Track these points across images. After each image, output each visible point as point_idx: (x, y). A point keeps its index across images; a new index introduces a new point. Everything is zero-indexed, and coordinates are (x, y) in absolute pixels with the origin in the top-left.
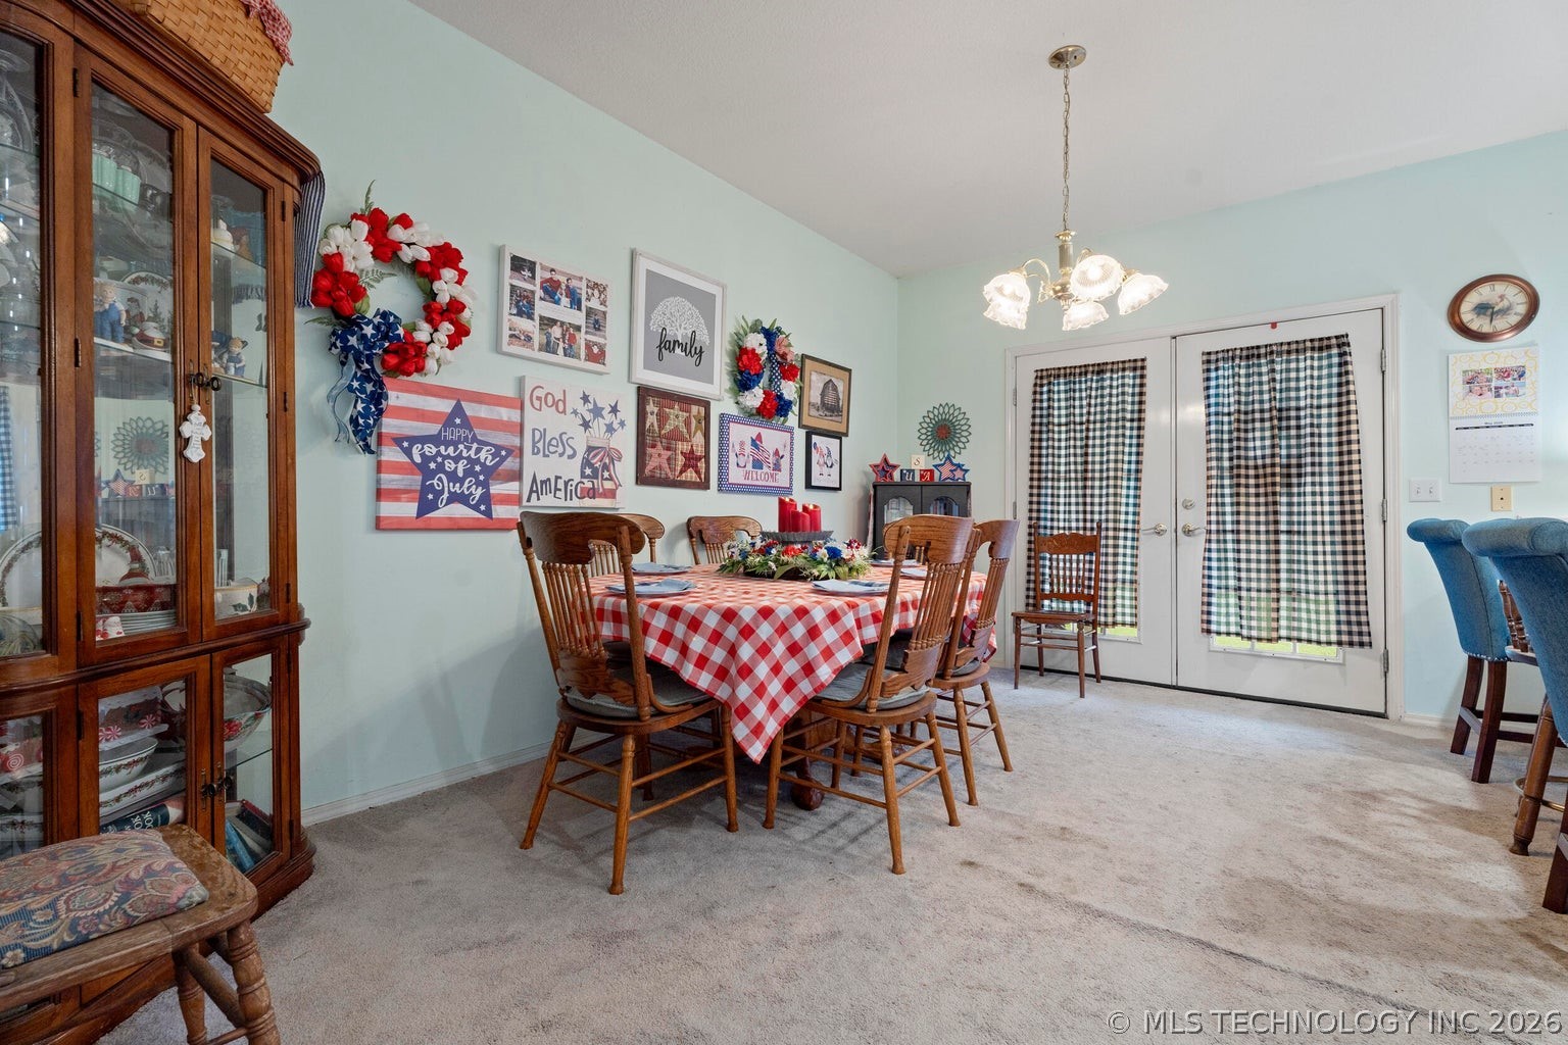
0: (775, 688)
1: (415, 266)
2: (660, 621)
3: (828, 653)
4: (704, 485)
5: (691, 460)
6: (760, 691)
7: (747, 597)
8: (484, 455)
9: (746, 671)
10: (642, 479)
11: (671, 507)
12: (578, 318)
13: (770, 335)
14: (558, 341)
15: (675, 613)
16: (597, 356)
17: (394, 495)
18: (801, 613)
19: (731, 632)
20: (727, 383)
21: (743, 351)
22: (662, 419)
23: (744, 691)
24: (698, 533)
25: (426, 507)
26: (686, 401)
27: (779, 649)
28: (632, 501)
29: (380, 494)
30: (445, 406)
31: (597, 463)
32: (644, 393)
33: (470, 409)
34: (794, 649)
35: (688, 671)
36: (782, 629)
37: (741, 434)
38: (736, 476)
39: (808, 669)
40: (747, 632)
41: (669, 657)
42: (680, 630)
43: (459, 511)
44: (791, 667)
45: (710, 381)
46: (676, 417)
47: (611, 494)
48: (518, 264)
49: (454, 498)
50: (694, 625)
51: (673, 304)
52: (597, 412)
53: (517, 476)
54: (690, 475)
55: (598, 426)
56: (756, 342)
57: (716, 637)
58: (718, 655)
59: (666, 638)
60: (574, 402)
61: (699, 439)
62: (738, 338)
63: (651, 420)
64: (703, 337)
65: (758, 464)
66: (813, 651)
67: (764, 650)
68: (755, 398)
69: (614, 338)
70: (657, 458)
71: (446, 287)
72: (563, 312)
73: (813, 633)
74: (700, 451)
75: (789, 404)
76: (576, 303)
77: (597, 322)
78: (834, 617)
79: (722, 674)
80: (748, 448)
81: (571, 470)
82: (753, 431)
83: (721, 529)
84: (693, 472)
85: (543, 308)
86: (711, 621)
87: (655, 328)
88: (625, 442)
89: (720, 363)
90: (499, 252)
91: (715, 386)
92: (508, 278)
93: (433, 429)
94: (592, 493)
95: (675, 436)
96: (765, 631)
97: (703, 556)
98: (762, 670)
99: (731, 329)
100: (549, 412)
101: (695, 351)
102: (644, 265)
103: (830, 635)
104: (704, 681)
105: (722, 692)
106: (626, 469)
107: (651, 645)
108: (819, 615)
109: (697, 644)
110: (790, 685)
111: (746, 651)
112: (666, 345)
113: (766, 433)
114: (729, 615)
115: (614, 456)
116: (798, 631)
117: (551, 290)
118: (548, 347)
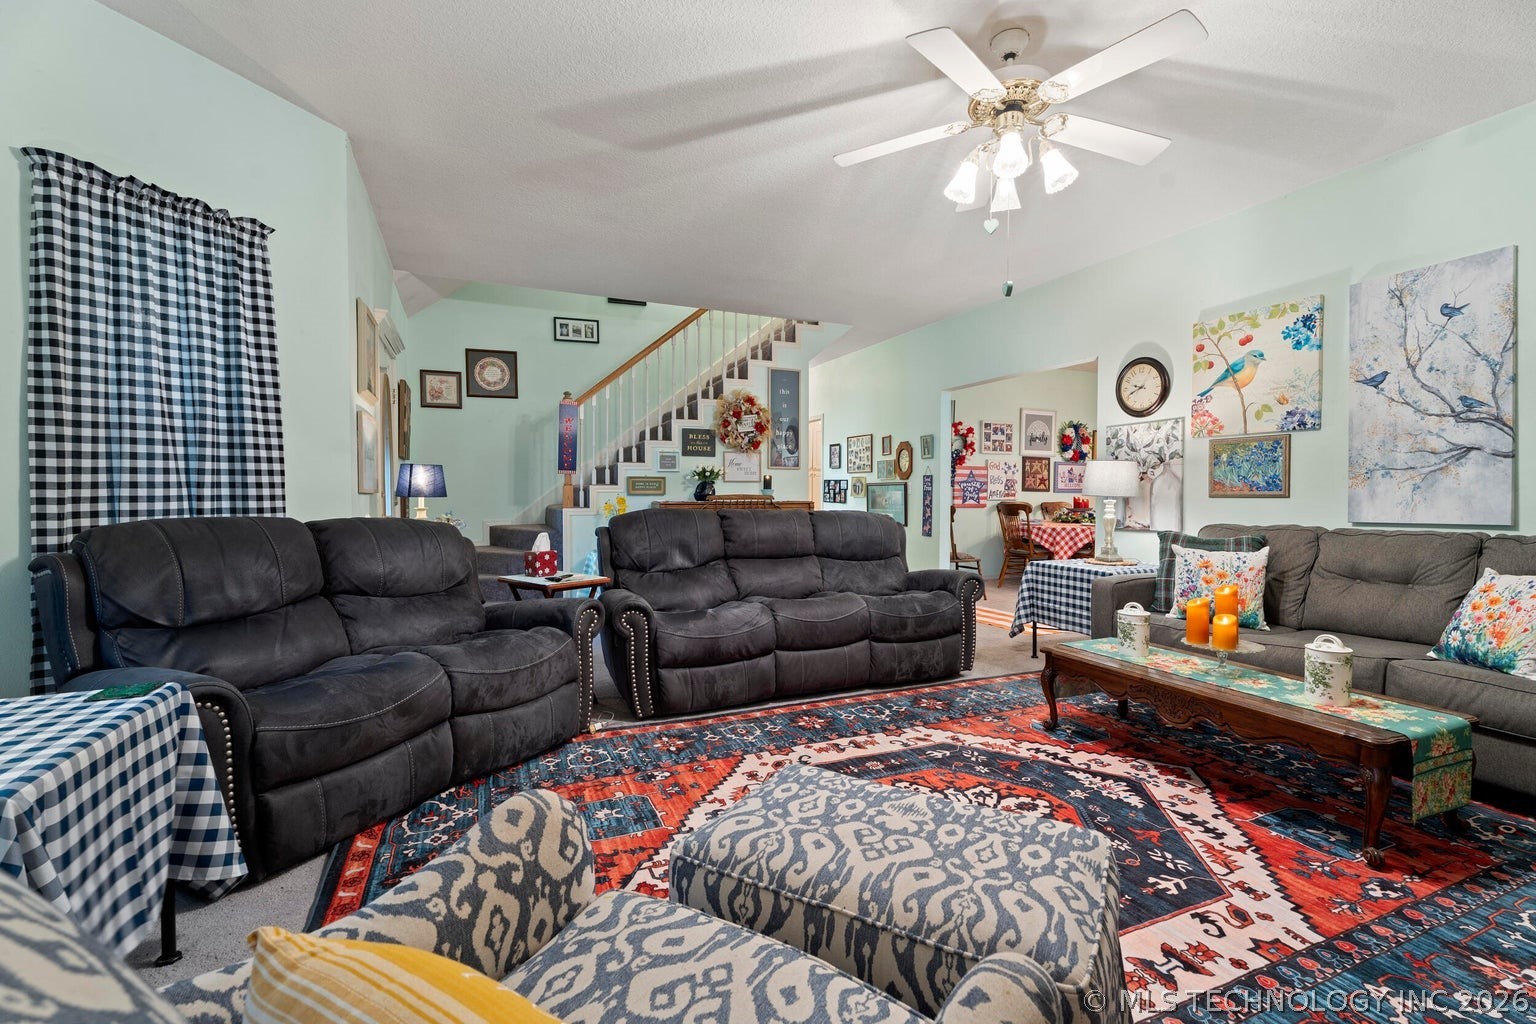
0: (1066, 548)
1: (963, 435)
2: (1035, 531)
3: (1081, 540)
4: (1048, 490)
5: (1043, 481)
6: (1062, 548)
7: (1059, 526)
8: (978, 485)
9: (1058, 543)
10: (1024, 489)
11: (1034, 499)
12: (1004, 438)
13: (1076, 427)
14: (998, 447)
15: (1039, 529)
16: (1009, 449)
17: (957, 498)
18: (1074, 529)
19: (1054, 534)
20: (1058, 449)
21: (1064, 436)
22: (1031, 467)
23: (1058, 548)
24: (1046, 508)
25: (964, 501)
26: (1040, 459)
27: (1067, 538)
28: (1021, 497)
29: (954, 498)
30: (968, 472)
31: (1009, 484)
32: (1025, 459)
33: (974, 472)
34: (1072, 539)
35: (1043, 543)
36: (1068, 533)
37: (1063, 469)
38: (1061, 486)
39: (1076, 544)
40: (1058, 534)
41: (1038, 540)
42: (1040, 533)
43: (972, 502)
44: (1071, 543)
45: (1050, 449)
46: (1037, 466)
47: (1014, 495)
48: (987, 425)
49: (971, 498)
50: (1044, 532)
51: (1036, 424)
52: (1009, 468)
53: (986, 491)
54: (1042, 487)
55: (1009, 472)
56: (1070, 432)
57: (1050, 535)
58: (1051, 540)
59: (1037, 535)
60: (1002, 466)
61: (1046, 473)
62: (1063, 430)
63: (1028, 468)
64: (1047, 433)
65: (1071, 480)
66: (1077, 539)
67: (1063, 538)
68: (1070, 454)
69: (1015, 442)
70: (1030, 481)
71: (969, 440)
72: (1000, 437)
73: (1077, 534)
74: (1046, 477)
75: (1086, 455)
76: (1003, 433)
77: (1009, 438)
78: (1083, 531)
79: (1052, 544)
80: (1067, 474)
81: (1001, 488)
82: (1069, 467)
83: (1056, 506)
84: (1044, 485)
85: (993, 437)
86: (1049, 531)
87: (1029, 434)
88: (1018, 477)
89: (1055, 442)
90: (981, 422)
91: (1053, 452)
92: (984, 431)
93: (965, 479)
94: (1008, 495)
95: (1037, 472)
96: (1063, 533)
97: (1047, 517)
98: (1063, 543)
99: (1059, 427)
100: (995, 470)
101: (1044, 439)
102: (1025, 413)
103: (1082, 535)
104: (1047, 546)
105: (1052, 549)
106: (1018, 486)
107: (1033, 536)
108: (1079, 530)
109: (1045, 536)
110: (1070, 548)
111: (1058, 538)
112: (1033, 439)
113: (1074, 467)
114: (1054, 529)
115: (1015, 482)
116: (1073, 534)
117: (995, 431)
118: (995, 449)
